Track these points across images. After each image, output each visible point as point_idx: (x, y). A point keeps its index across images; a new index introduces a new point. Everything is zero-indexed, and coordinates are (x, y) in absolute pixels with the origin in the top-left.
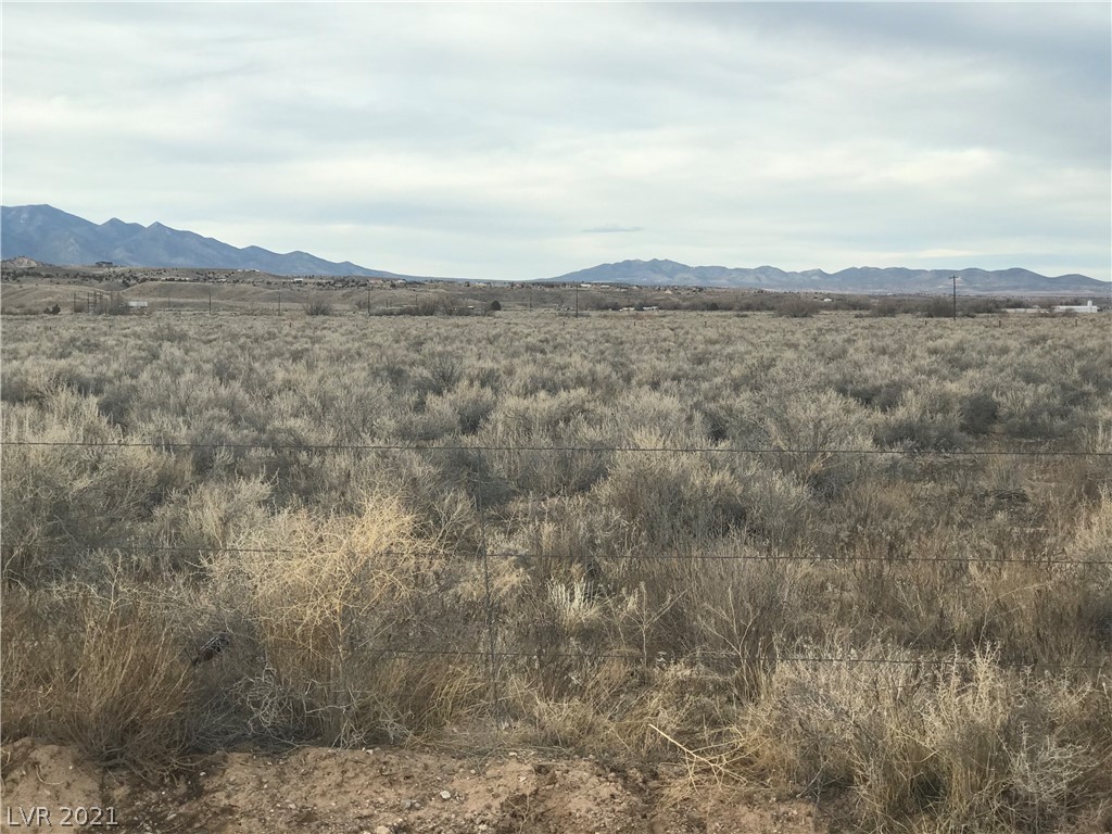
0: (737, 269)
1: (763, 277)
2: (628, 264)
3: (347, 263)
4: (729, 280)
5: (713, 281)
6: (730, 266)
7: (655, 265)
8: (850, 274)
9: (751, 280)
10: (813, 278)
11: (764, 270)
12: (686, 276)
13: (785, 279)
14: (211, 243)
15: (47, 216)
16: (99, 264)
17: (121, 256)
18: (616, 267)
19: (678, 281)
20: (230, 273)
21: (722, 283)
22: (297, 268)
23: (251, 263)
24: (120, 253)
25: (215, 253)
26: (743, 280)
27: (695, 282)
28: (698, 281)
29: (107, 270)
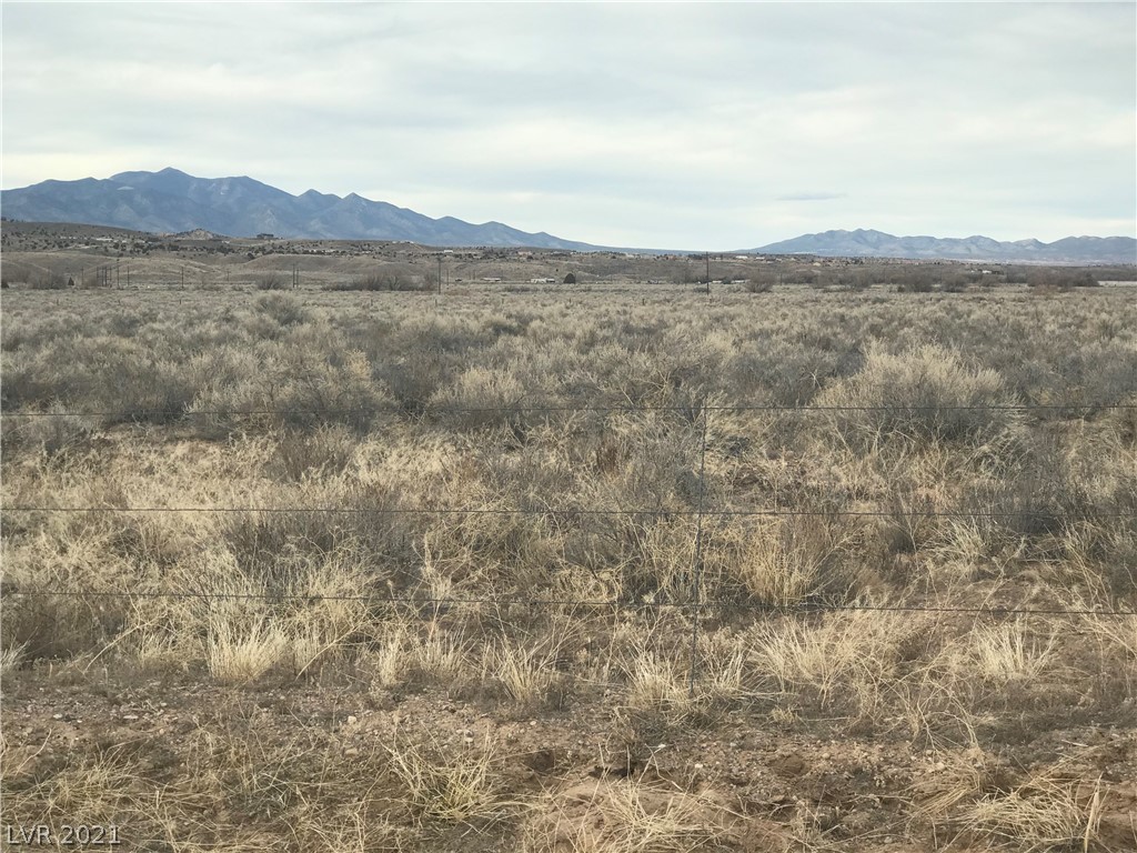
0: (945, 240)
1: (973, 248)
2: (831, 234)
3: (543, 234)
4: (937, 251)
5: (920, 252)
6: (939, 236)
7: (860, 236)
8: (1068, 245)
9: (960, 250)
10: (1028, 248)
11: (974, 240)
12: (892, 246)
13: (997, 249)
14: (407, 214)
15: (247, 188)
16: (261, 237)
17: (316, 228)
18: (819, 237)
19: (882, 252)
20: (384, 245)
21: (930, 254)
22: (491, 239)
23: (446, 234)
24: (315, 225)
25: (410, 224)
26: (952, 251)
27: (900, 253)
28: (905, 252)
29: (267, 242)
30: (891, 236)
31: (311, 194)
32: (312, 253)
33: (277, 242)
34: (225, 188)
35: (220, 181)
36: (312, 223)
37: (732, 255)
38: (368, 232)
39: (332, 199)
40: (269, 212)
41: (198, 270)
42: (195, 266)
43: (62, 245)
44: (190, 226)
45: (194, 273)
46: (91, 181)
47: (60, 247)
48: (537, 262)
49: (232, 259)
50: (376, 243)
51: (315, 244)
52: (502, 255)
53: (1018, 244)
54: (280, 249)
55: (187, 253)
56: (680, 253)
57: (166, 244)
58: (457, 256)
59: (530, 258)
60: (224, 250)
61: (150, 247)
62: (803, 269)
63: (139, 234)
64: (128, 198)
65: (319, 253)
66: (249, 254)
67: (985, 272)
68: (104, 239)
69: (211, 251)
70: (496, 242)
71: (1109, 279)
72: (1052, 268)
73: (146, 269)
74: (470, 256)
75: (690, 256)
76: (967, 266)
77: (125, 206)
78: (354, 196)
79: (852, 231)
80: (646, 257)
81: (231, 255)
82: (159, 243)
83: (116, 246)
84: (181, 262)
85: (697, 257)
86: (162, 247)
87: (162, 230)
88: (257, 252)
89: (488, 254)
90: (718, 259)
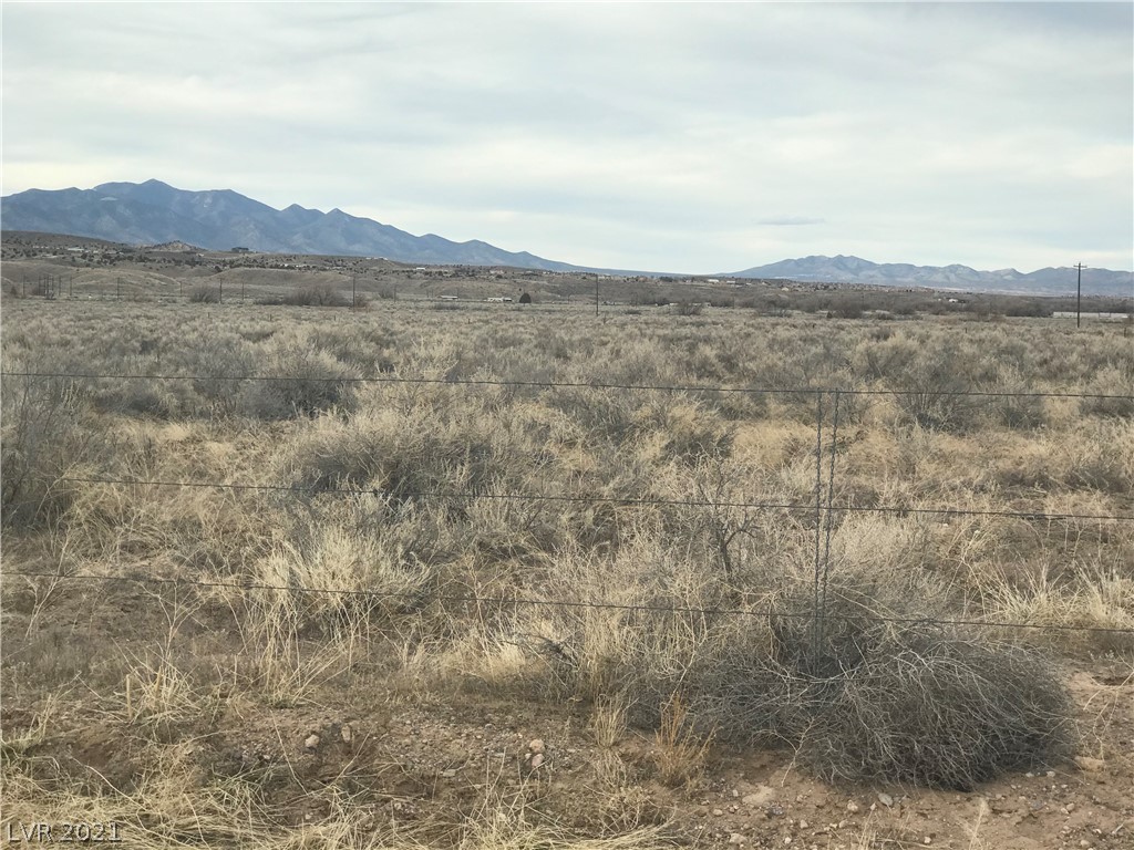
0: (925, 267)
1: (952, 276)
2: (812, 259)
3: (525, 253)
4: (916, 278)
5: (899, 279)
6: (919, 264)
7: (840, 262)
8: (1046, 275)
9: (939, 278)
10: (1006, 277)
11: (953, 269)
12: (871, 273)
13: (976, 279)
14: (389, 230)
15: (230, 201)
16: (236, 251)
17: (300, 244)
18: (799, 262)
19: (862, 278)
20: (358, 261)
21: (909, 282)
22: (473, 257)
23: (427, 251)
24: (298, 239)
25: (392, 240)
26: (932, 279)
27: (880, 280)
28: (884, 279)
29: (241, 256)
30: (871, 263)
31: (295, 208)
32: (283, 267)
33: (251, 256)
34: (209, 200)
35: (204, 194)
36: (295, 237)
37: (703, 279)
38: (351, 248)
39: (315, 214)
40: (252, 226)
41: (157, 281)
42: (155, 277)
43: (30, 254)
44: (171, 237)
45: (153, 285)
46: (74, 191)
47: (28, 256)
48: (506, 281)
49: (199, 271)
50: (350, 258)
51: (289, 259)
52: (472, 273)
53: (996, 273)
54: (250, 263)
55: (154, 265)
56: (652, 275)
57: (136, 256)
58: (426, 273)
59: (499, 277)
60: (193, 263)
61: (118, 258)
62: (770, 294)
63: (112, 245)
64: (110, 209)
65: (289, 267)
66: (217, 267)
67: (951, 300)
68: (75, 249)
69: (178, 263)
70: (476, 261)
71: (1068, 310)
72: (1022, 298)
73: (104, 279)
74: (440, 273)
75: (661, 278)
76: (936, 294)
77: (108, 217)
78: (337, 212)
79: (832, 256)
80: (616, 279)
81: (198, 267)
82: (130, 254)
83: (84, 256)
84: (142, 274)
85: (667, 279)
86: (130, 259)
87: (140, 241)
88: (224, 265)
89: (462, 272)
90: (688, 282)
